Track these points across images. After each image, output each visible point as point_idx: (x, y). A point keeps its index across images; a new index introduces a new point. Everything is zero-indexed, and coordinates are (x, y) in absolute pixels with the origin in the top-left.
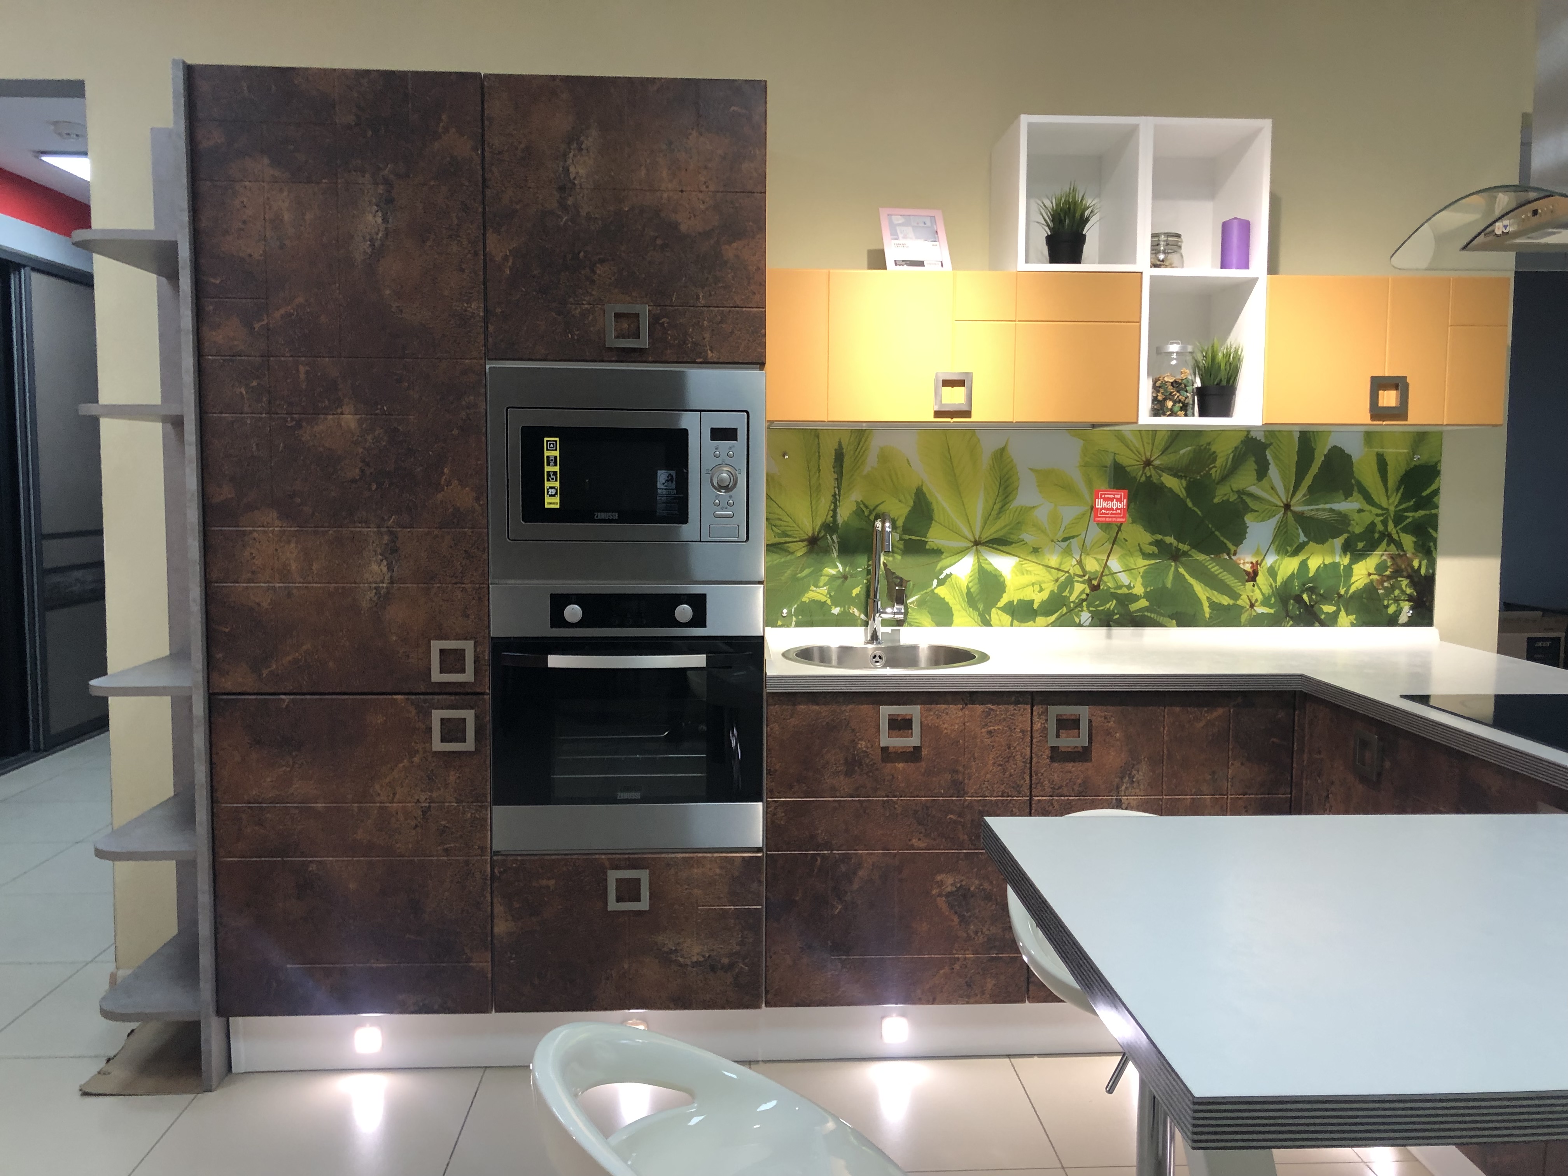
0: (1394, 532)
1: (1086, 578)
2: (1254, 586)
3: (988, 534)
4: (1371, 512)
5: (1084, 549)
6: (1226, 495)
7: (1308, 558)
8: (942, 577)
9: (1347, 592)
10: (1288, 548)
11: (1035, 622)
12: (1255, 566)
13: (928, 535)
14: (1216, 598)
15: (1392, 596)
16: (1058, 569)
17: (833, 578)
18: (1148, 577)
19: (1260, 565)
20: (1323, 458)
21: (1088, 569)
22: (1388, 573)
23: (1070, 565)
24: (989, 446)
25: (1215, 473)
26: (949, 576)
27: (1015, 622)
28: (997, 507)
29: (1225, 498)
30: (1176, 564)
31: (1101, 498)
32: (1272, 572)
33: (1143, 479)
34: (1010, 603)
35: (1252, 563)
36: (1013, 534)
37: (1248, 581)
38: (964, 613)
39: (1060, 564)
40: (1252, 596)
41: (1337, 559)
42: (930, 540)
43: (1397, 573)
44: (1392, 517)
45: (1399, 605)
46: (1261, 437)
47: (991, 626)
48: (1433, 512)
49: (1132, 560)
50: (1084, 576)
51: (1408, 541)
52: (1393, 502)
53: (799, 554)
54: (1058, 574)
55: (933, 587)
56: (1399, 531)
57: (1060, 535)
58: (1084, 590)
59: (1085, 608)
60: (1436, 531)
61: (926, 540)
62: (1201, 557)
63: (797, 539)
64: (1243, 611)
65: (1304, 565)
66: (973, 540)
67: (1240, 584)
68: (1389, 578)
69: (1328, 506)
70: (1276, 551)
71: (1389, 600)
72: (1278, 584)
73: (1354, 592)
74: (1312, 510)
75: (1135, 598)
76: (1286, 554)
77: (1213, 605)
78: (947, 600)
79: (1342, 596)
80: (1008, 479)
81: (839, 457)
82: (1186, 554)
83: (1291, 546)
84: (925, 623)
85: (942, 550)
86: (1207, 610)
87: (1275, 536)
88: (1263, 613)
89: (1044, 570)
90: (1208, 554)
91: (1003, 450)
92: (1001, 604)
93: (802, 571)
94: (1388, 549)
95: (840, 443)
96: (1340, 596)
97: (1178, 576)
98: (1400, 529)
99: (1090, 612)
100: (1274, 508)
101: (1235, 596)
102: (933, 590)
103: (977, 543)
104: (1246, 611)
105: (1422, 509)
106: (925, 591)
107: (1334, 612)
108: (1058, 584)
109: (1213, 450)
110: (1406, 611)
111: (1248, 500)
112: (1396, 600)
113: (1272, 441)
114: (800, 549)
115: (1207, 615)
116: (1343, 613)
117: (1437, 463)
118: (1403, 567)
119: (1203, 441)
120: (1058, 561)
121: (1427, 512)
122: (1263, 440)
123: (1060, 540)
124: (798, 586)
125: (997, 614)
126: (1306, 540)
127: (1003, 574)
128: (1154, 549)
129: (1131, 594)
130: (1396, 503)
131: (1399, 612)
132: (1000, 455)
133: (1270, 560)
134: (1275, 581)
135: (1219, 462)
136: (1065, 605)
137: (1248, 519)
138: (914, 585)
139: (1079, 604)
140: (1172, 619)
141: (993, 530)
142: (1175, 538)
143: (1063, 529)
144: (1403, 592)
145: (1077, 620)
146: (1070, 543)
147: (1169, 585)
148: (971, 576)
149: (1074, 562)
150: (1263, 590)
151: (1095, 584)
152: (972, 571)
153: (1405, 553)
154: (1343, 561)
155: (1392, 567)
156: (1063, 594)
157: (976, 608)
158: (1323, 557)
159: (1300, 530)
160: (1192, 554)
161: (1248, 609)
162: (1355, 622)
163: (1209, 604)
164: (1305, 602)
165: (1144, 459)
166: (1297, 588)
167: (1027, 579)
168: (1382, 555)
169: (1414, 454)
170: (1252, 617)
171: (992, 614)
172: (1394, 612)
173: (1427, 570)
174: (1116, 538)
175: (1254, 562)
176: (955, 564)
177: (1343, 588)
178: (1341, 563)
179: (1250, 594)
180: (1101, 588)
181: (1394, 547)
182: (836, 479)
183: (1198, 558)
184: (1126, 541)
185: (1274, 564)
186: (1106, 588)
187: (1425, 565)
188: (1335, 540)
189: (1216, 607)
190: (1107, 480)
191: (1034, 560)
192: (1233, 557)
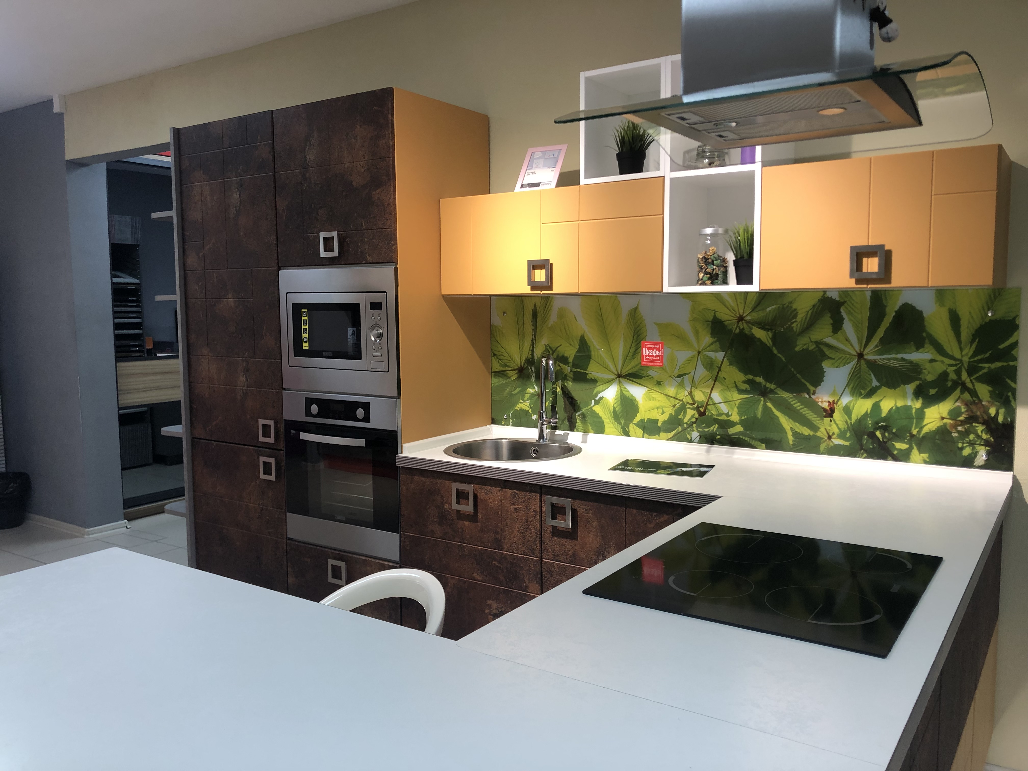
0: (968, 381)
1: (695, 406)
2: (831, 421)
3: (627, 369)
4: (943, 362)
5: (693, 384)
6: (806, 344)
7: (881, 400)
8: (597, 399)
9: (919, 432)
10: (861, 391)
11: (659, 436)
12: (832, 405)
13: (588, 369)
14: (799, 429)
15: (967, 439)
16: (675, 398)
17: (532, 395)
18: (742, 408)
19: (837, 404)
20: (894, 314)
21: (697, 399)
22: (961, 418)
23: (683, 395)
24: (626, 306)
25: (796, 327)
26: (602, 398)
27: (645, 434)
28: (633, 350)
29: (805, 347)
30: (764, 399)
31: (646, 348)
32: (847, 411)
33: (738, 331)
34: (642, 421)
35: (829, 402)
36: (643, 370)
37: (825, 417)
38: (611, 425)
39: (677, 394)
40: (829, 430)
41: (909, 403)
42: (589, 372)
43: (972, 419)
44: (966, 367)
45: (974, 448)
46: (835, 296)
47: (629, 436)
48: (1011, 363)
49: (729, 394)
50: (694, 404)
51: (983, 390)
52: (967, 354)
53: (513, 378)
54: (675, 401)
55: (592, 406)
56: (974, 381)
57: (676, 373)
58: (694, 415)
59: (695, 429)
60: (1015, 381)
61: (587, 372)
62: (785, 395)
63: (512, 369)
64: (822, 441)
65: (876, 407)
66: (616, 373)
67: (819, 418)
68: (963, 423)
69: (899, 356)
70: (850, 393)
71: (963, 443)
72: (853, 421)
73: (927, 433)
74: (884, 359)
75: (732, 424)
76: (860, 396)
77: (796, 435)
78: (600, 415)
79: (914, 435)
80: (640, 329)
81: (535, 315)
82: (772, 391)
83: (864, 389)
84: (587, 430)
85: (597, 380)
86: (791, 438)
87: (850, 381)
88: (839, 444)
89: (665, 398)
90: (791, 392)
91: (636, 309)
93: (515, 390)
94: (961, 396)
95: (535, 305)
96: (912, 436)
97: (766, 409)
98: (974, 379)
99: (698, 432)
100: (848, 356)
101: (815, 428)
102: (591, 408)
103: (619, 376)
105: (999, 360)
106: (587, 408)
107: (906, 449)
108: (675, 409)
109: (794, 307)
110: (982, 455)
111: (825, 349)
112: (971, 444)
113: (846, 299)
114: (514, 375)
115: (791, 443)
116: (915, 451)
117: (1014, 319)
118: (978, 413)
119: (786, 301)
120: (675, 392)
121: (1005, 364)
122: (838, 299)
123: (676, 376)
124: (512, 400)
125: (633, 428)
126: (878, 384)
127: (637, 399)
128: (746, 386)
129: (729, 420)
130: (970, 354)
131: (974, 455)
132: (634, 312)
133: (845, 400)
134: (850, 419)
135: (800, 317)
136: (680, 425)
137: (825, 365)
138: (580, 403)
139: (690, 426)
140: (763, 443)
141: (630, 366)
142: (763, 379)
143: (678, 368)
144: (979, 437)
145: (689, 438)
146: (683, 378)
147: (759, 415)
148: (615, 400)
149: (686, 393)
150: (839, 426)
151: (702, 411)
152: (616, 396)
153: (980, 401)
154: (915, 405)
155: (967, 413)
156: (679, 417)
157: (619, 423)
158: (896, 400)
159: (872, 375)
160: (779, 392)
161: (826, 440)
162: (928, 460)
163: (793, 433)
164: (878, 439)
165: (738, 315)
166: (870, 426)
167: (652, 404)
168: (956, 402)
169: (988, 310)
170: (830, 447)
171: (630, 427)
172: (970, 455)
173: (1005, 418)
174: (717, 376)
175: (831, 401)
176: (605, 390)
177: (915, 429)
178: (913, 407)
179: (828, 428)
180: (707, 414)
181: (968, 395)
182: (533, 330)
183: (783, 395)
184: (725, 379)
185: (848, 405)
186: (710, 414)
187: (1003, 413)
188: (906, 386)
189: (798, 436)
190: (710, 332)
191: (658, 390)
192: (813, 397)
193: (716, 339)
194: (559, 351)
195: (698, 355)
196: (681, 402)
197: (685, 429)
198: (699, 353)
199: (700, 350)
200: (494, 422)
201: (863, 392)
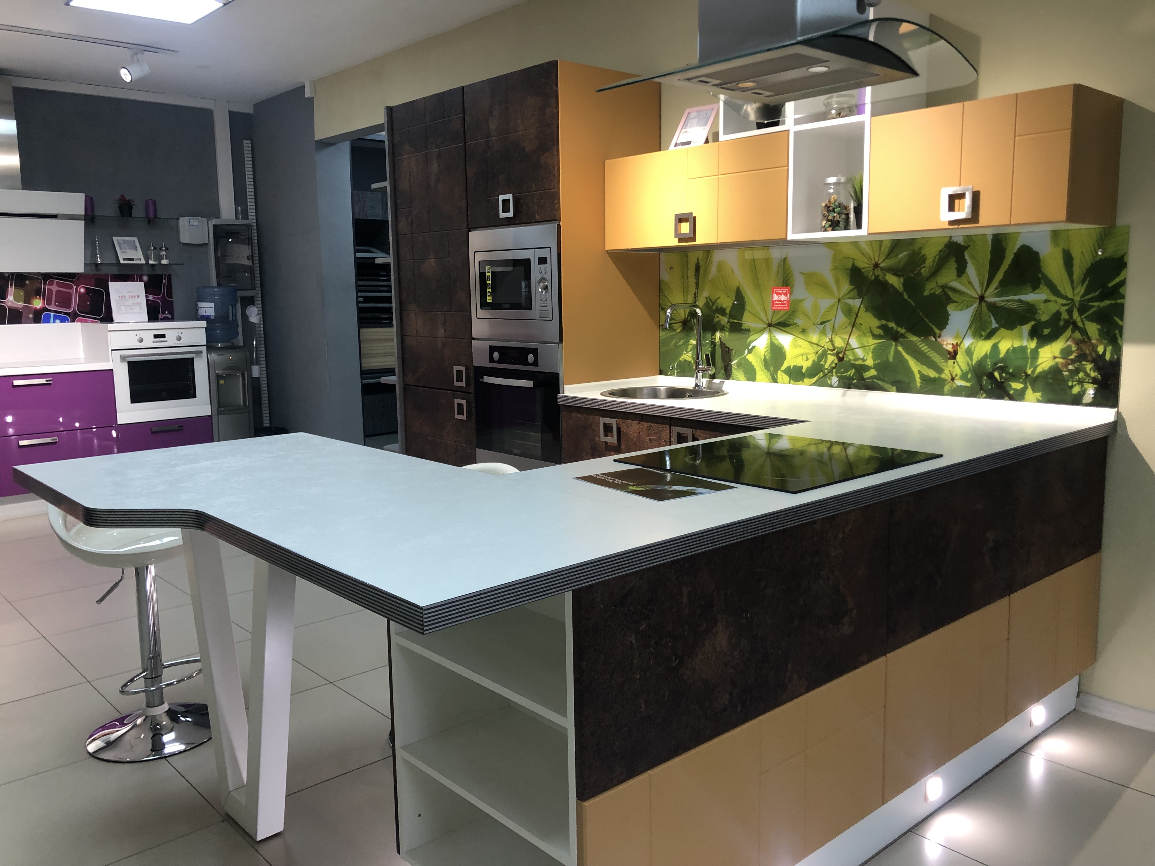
0: (1078, 320)
1: (835, 352)
2: (954, 363)
3: (776, 319)
4: (1056, 302)
5: (834, 331)
6: (933, 289)
7: (1000, 341)
8: (750, 348)
9: (1033, 372)
10: (982, 332)
11: (803, 382)
12: (956, 347)
13: (744, 319)
14: (925, 371)
15: (1077, 377)
16: (818, 345)
17: (694, 346)
18: (876, 353)
19: (960, 346)
20: (1013, 256)
21: (836, 345)
22: (1072, 357)
23: (825, 342)
24: (776, 258)
25: (925, 271)
26: (754, 347)
27: (791, 381)
29: (932, 292)
30: (896, 343)
32: (969, 352)
33: (873, 278)
34: (789, 367)
35: (953, 344)
36: (790, 319)
37: (949, 359)
38: (762, 373)
39: (819, 341)
40: (953, 371)
41: (1025, 343)
42: (744, 323)
43: (1082, 357)
44: (1078, 306)
45: (1082, 386)
46: (961, 240)
47: (777, 383)
48: (1119, 301)
49: (865, 339)
50: (834, 350)
51: (1093, 329)
52: (1078, 293)
53: (678, 331)
54: (817, 348)
55: (745, 354)
56: (1084, 319)
57: (819, 320)
58: (834, 360)
59: (834, 374)
60: (1122, 319)
61: (742, 322)
62: (914, 338)
63: (677, 322)
64: (946, 383)
65: (995, 347)
66: (767, 323)
67: (943, 361)
68: (1073, 362)
69: (1016, 297)
70: (972, 335)
71: (1073, 382)
72: (974, 362)
73: (1040, 373)
74: (1003, 301)
75: (867, 368)
76: (980, 338)
77: (923, 377)
78: (753, 364)
79: (1029, 375)
80: (788, 280)
81: (698, 268)
82: (903, 336)
83: (984, 330)
84: (741, 378)
85: (750, 330)
86: (918, 380)
87: (972, 323)
88: (961, 386)
89: (809, 345)
90: (919, 336)
91: (785, 260)
92: (783, 368)
93: (680, 341)
94: (1073, 335)
95: (698, 259)
96: (1027, 375)
97: (897, 353)
98: (1086, 318)
99: (838, 377)
100: (971, 299)
101: (940, 370)
102: (745, 356)
103: (770, 325)
104: (949, 383)
105: (1108, 299)
106: (741, 357)
107: (1022, 388)
108: (817, 355)
109: (923, 253)
110: (1090, 392)
111: (950, 293)
112: (1081, 382)
113: (969, 244)
114: (678, 328)
116: (1029, 391)
117: (1123, 256)
118: (1088, 352)
119: (916, 247)
120: (818, 339)
121: (1113, 302)
122: (962, 244)
123: (819, 323)
124: (678, 351)
125: (781, 374)
126: (997, 326)
127: (785, 347)
128: (879, 332)
129: (865, 365)
130: (1081, 294)
131: (1083, 393)
132: (783, 264)
133: (967, 342)
134: (972, 360)
135: (929, 262)
136: (822, 371)
137: (950, 308)
138: (735, 352)
139: (831, 371)
140: (893, 386)
141: (778, 316)
142: (895, 324)
143: (820, 316)
144: (1088, 375)
145: (829, 382)
146: (825, 325)
147: (891, 359)
148: (766, 348)
149: (828, 340)
150: (962, 367)
151: (841, 356)
152: (767, 344)
153: (1090, 339)
154: (1030, 345)
155: (1077, 352)
156: (821, 363)
157: (769, 370)
158: (1013, 341)
159: (992, 317)
160: (907, 336)
161: (950, 382)
162: (1040, 399)
163: (920, 375)
164: (996, 379)
165: (874, 262)
166: (989, 366)
167: (798, 351)
168: (1067, 341)
169: (1099, 248)
170: (953, 388)
171: (778, 374)
172: (1079, 393)
173: (1112, 356)
174: (855, 322)
175: (955, 343)
176: (757, 339)
177: (1030, 368)
178: (1029, 347)
179: (951, 370)
180: (845, 359)
181: (1079, 334)
182: (696, 283)
183: (912, 339)
184: (861, 325)
185: (970, 346)
186: (848, 360)
187: (1110, 351)
188: (1023, 326)
189: (925, 379)
190: (849, 279)
191: (803, 338)
192: (939, 340)
193: (853, 287)
194: (718, 303)
195: (839, 302)
196: (823, 349)
197: (826, 374)
198: (839, 300)
199: (840, 298)
200: (661, 373)
201: (983, 333)
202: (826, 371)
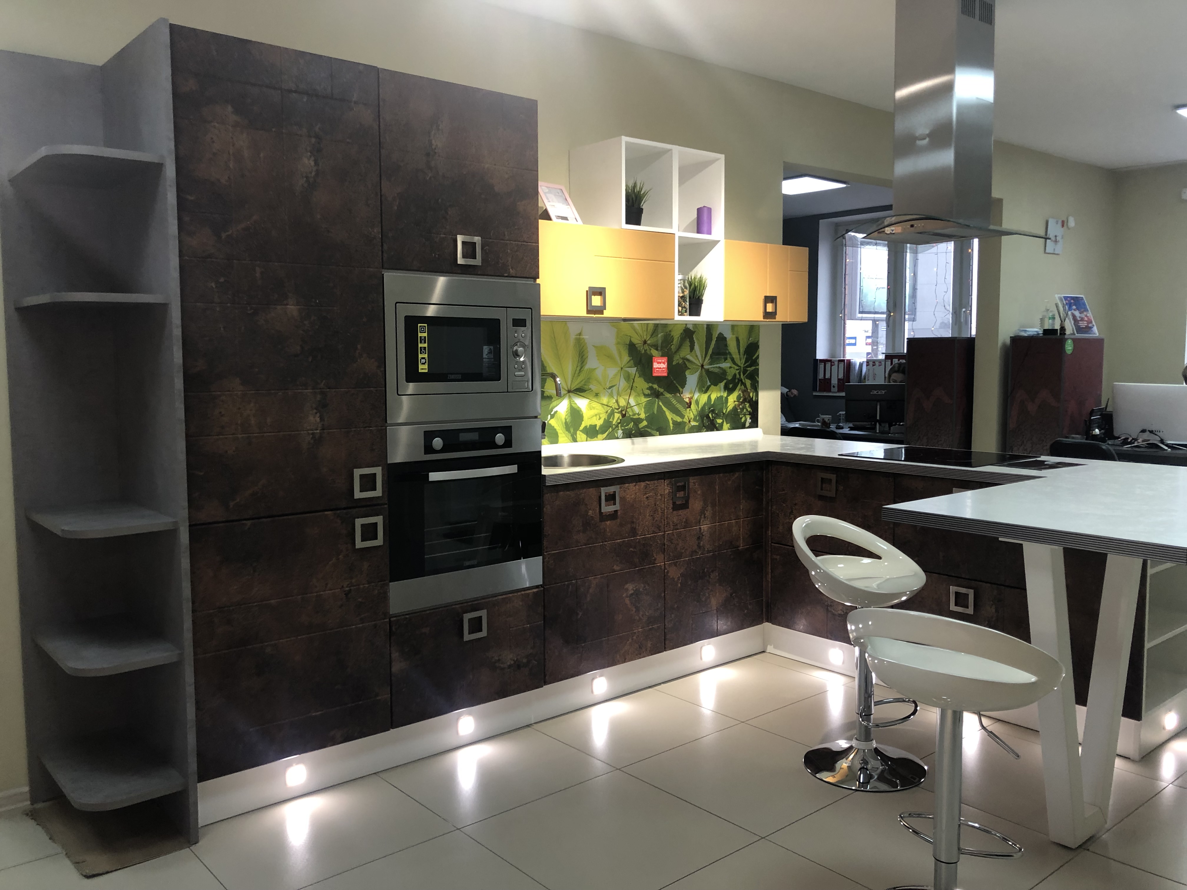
0: (743, 378)
1: (620, 410)
2: (690, 410)
3: (575, 386)
4: (734, 368)
5: (618, 393)
7: (711, 394)
8: (552, 413)
9: (726, 411)
11: (597, 438)
12: (690, 399)
13: (545, 387)
14: (675, 418)
15: (743, 412)
16: (607, 406)
18: (646, 408)
19: (692, 398)
20: (715, 339)
21: (621, 404)
22: (741, 400)
23: (613, 403)
24: (573, 331)
25: (673, 348)
26: (556, 412)
27: (588, 438)
28: (578, 369)
29: (679, 362)
30: (658, 400)
32: (697, 402)
33: (643, 351)
34: (586, 427)
36: (586, 385)
37: (688, 408)
38: (564, 435)
39: (608, 402)
41: (722, 394)
42: (546, 390)
43: (745, 400)
44: (742, 371)
45: (746, 417)
46: (691, 327)
47: (577, 442)
48: (757, 367)
49: (639, 398)
50: (619, 409)
51: (748, 382)
54: (607, 408)
55: (548, 420)
57: (608, 386)
58: (619, 417)
59: (620, 428)
60: (758, 377)
61: (544, 390)
62: (668, 395)
65: (709, 397)
66: (567, 389)
67: (684, 409)
68: (741, 403)
69: (718, 365)
70: (698, 390)
71: (742, 415)
72: (700, 409)
73: (729, 411)
74: (712, 368)
75: (641, 420)
76: (702, 392)
78: (555, 427)
80: (583, 352)
82: (662, 394)
83: (704, 387)
85: (553, 397)
86: (671, 425)
87: (698, 382)
88: (694, 425)
89: (601, 407)
90: (671, 394)
91: (580, 334)
92: (581, 428)
94: (741, 388)
96: (724, 414)
97: (659, 407)
98: (745, 377)
99: (622, 430)
100: (697, 367)
101: (682, 416)
102: (548, 422)
103: (570, 391)
104: (687, 424)
105: (753, 366)
107: (722, 422)
108: (607, 414)
109: (672, 334)
110: (748, 420)
111: (687, 363)
112: (745, 415)
113: (696, 330)
115: (672, 428)
116: (725, 423)
117: (758, 342)
118: (747, 397)
119: (668, 330)
120: (607, 401)
121: (755, 368)
122: (692, 329)
123: (608, 388)
125: (580, 434)
126: (710, 384)
127: (582, 410)
128: (648, 392)
129: (639, 418)
130: (743, 363)
131: (746, 421)
132: (579, 337)
133: (696, 396)
134: (698, 407)
135: (675, 341)
136: (611, 427)
137: (687, 373)
139: (617, 426)
140: (657, 431)
141: (577, 383)
142: (657, 385)
143: (609, 381)
144: (747, 410)
145: (616, 435)
146: (612, 389)
147: (655, 412)
148: (567, 412)
149: (614, 401)
150: (694, 413)
151: (623, 414)
152: (567, 409)
153: (747, 389)
155: (743, 397)
156: (609, 420)
157: (569, 432)
158: (717, 393)
159: (707, 379)
160: (665, 394)
162: (729, 427)
163: (672, 422)
164: (710, 419)
165: (643, 340)
166: (707, 411)
167: (593, 412)
168: (739, 391)
169: (749, 339)
170: (691, 428)
171: (577, 434)
172: (744, 421)
173: (755, 398)
174: (632, 386)
175: (690, 397)
176: (557, 405)
177: (725, 409)
178: (724, 396)
179: (689, 415)
180: (626, 415)
181: (743, 386)
184: (637, 387)
185: (697, 398)
186: (628, 415)
187: (754, 395)
188: (721, 384)
189: (675, 423)
190: (628, 352)
191: (596, 401)
192: (682, 395)
193: (631, 358)
195: (621, 370)
196: (611, 408)
197: (614, 429)
198: (622, 368)
199: (622, 366)
201: (703, 389)
202: (614, 426)
